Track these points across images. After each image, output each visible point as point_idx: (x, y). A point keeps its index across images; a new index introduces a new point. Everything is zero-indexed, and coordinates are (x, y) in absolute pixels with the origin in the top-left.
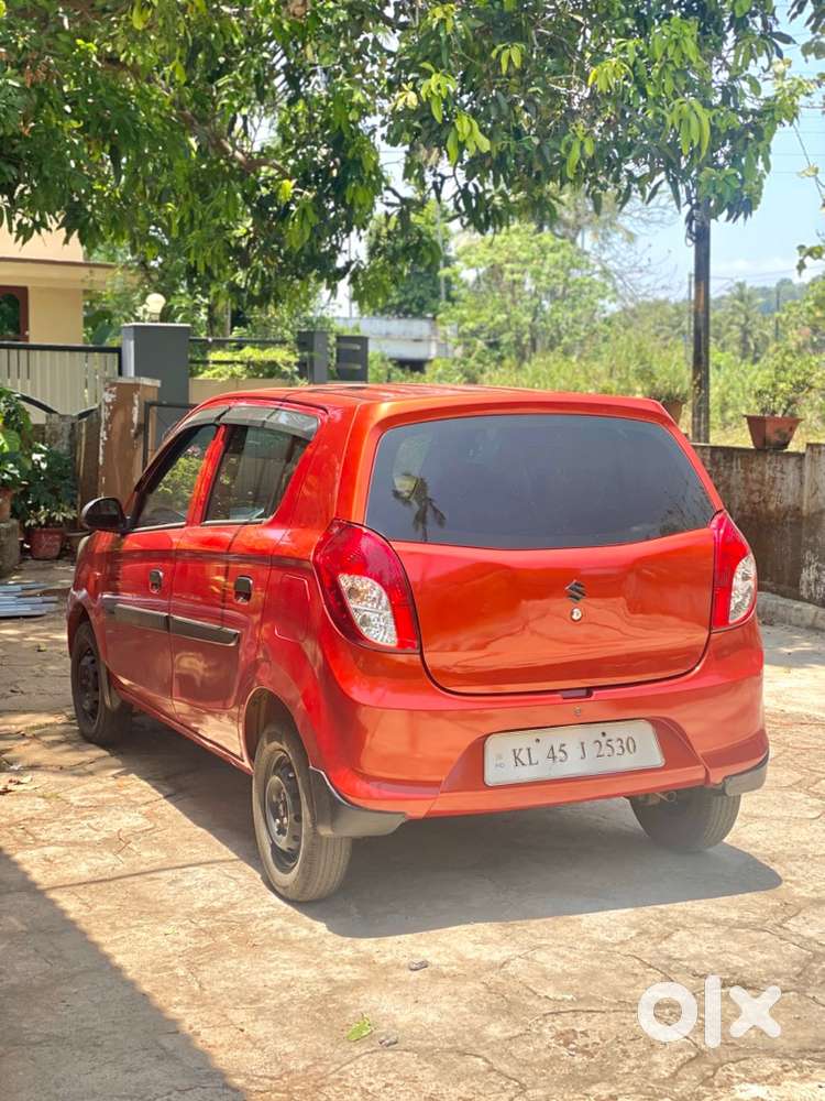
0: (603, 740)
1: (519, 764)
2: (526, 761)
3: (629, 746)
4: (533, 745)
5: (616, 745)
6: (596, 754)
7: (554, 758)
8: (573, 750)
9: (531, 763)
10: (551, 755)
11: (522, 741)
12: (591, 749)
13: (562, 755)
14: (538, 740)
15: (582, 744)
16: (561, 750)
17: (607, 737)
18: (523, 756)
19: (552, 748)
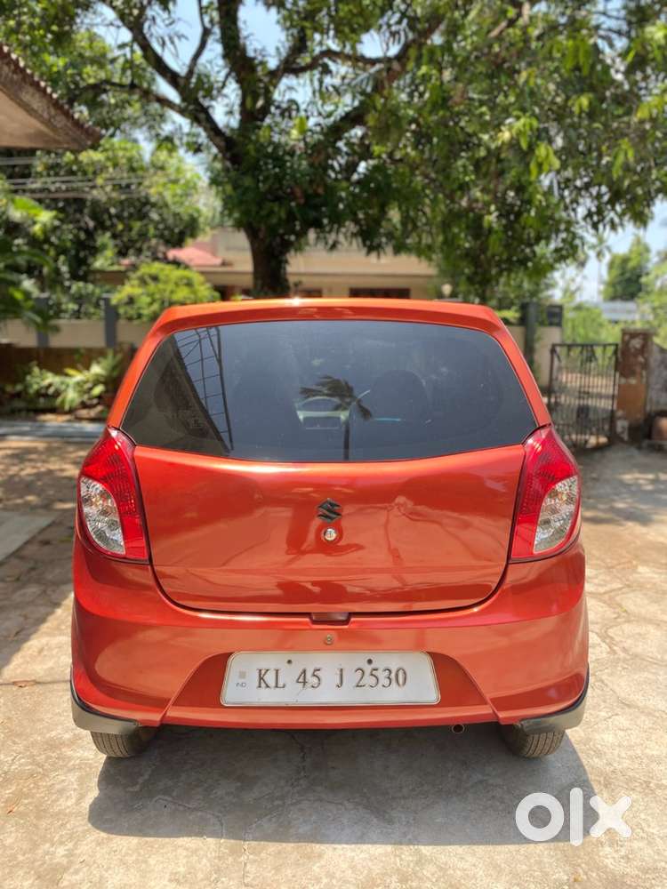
0: (368, 669)
1: (263, 685)
2: (271, 682)
3: (399, 677)
4: (283, 667)
5: (382, 675)
6: (354, 684)
7: (305, 682)
8: (329, 677)
9: (277, 686)
10: (301, 680)
11: (270, 661)
12: (351, 678)
13: (315, 680)
14: (289, 662)
15: (341, 670)
16: (314, 675)
17: (373, 666)
18: (270, 678)
19: (304, 672)
